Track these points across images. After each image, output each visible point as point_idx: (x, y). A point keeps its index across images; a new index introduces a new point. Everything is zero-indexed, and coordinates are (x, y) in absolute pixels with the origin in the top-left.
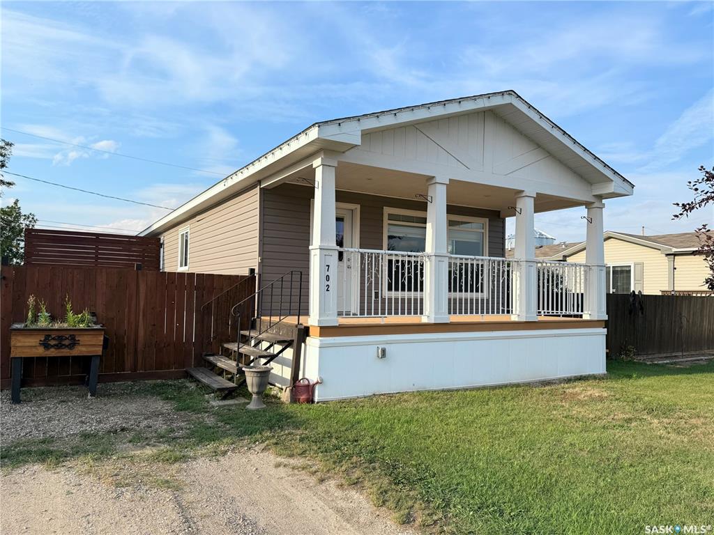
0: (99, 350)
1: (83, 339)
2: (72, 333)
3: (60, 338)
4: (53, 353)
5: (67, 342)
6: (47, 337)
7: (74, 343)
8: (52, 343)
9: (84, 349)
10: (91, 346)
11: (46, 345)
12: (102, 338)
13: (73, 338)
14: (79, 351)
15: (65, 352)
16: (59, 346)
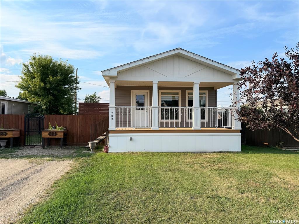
0: (62, 137)
1: (58, 133)
2: (55, 132)
3: (53, 133)
4: (51, 137)
5: (54, 134)
6: (50, 133)
7: (56, 135)
8: (51, 134)
9: (59, 136)
10: (60, 135)
11: (50, 135)
12: (63, 133)
13: (56, 133)
14: (57, 136)
15: (54, 137)
16: (53, 135)
